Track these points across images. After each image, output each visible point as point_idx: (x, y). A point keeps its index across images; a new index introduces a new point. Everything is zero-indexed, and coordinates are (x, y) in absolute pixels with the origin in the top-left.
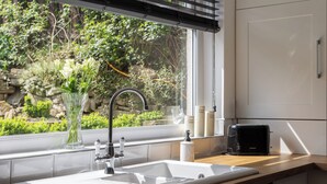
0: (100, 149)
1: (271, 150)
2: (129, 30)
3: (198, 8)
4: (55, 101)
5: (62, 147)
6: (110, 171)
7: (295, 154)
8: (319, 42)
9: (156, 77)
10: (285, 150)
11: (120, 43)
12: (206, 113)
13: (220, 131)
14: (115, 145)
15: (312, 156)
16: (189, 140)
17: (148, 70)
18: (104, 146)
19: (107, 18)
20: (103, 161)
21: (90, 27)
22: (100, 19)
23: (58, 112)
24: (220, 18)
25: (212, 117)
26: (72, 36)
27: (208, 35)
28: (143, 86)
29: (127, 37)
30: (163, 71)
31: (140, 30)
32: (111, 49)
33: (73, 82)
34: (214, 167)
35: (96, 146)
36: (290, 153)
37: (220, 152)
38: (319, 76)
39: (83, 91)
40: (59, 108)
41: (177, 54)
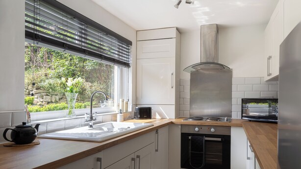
0: (87, 117)
1: (152, 117)
2: (78, 64)
3: (120, 57)
4: (36, 96)
5: (65, 117)
6: (91, 126)
7: (162, 119)
8: (172, 74)
9: (92, 86)
10: (158, 117)
11: (73, 70)
12: (124, 102)
13: (130, 110)
14: (93, 115)
15: (170, 119)
16: (121, 113)
17: (87, 83)
18: (88, 116)
19: (65, 58)
20: (88, 122)
21: (55, 62)
22: (61, 58)
23: (38, 102)
24: (131, 62)
25: (127, 103)
26: (45, 65)
27: (125, 69)
28: (85, 90)
29: (76, 67)
30: (95, 84)
31: (85, 64)
32: (68, 73)
33: (72, 88)
34: (135, 124)
35: (86, 116)
36: (160, 118)
37: (130, 118)
38: (172, 88)
39: (76, 92)
40: (38, 100)
41: (110, 77)
